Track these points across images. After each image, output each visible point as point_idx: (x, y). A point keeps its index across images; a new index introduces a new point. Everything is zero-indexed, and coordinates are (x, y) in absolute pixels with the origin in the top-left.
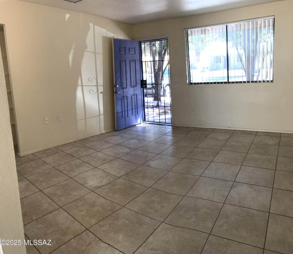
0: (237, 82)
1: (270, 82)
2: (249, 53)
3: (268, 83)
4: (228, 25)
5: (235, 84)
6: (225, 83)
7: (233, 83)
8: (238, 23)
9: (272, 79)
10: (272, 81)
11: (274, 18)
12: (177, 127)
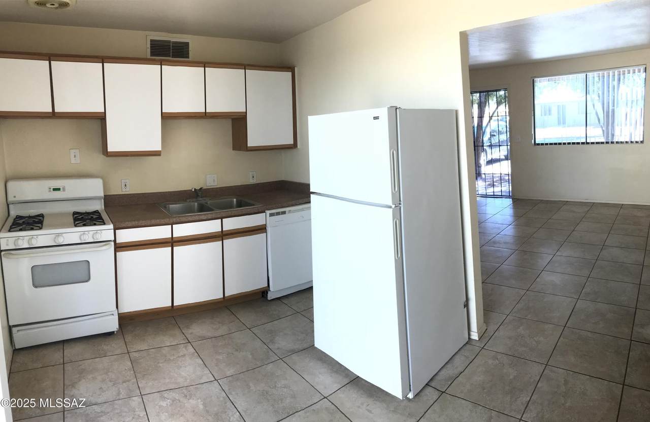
0: (597, 143)
1: (640, 142)
2: (609, 106)
3: (637, 145)
4: (588, 74)
5: (595, 145)
6: (583, 143)
7: (593, 143)
8: (601, 73)
9: (642, 140)
10: (642, 142)
11: (646, 68)
12: (518, 199)
